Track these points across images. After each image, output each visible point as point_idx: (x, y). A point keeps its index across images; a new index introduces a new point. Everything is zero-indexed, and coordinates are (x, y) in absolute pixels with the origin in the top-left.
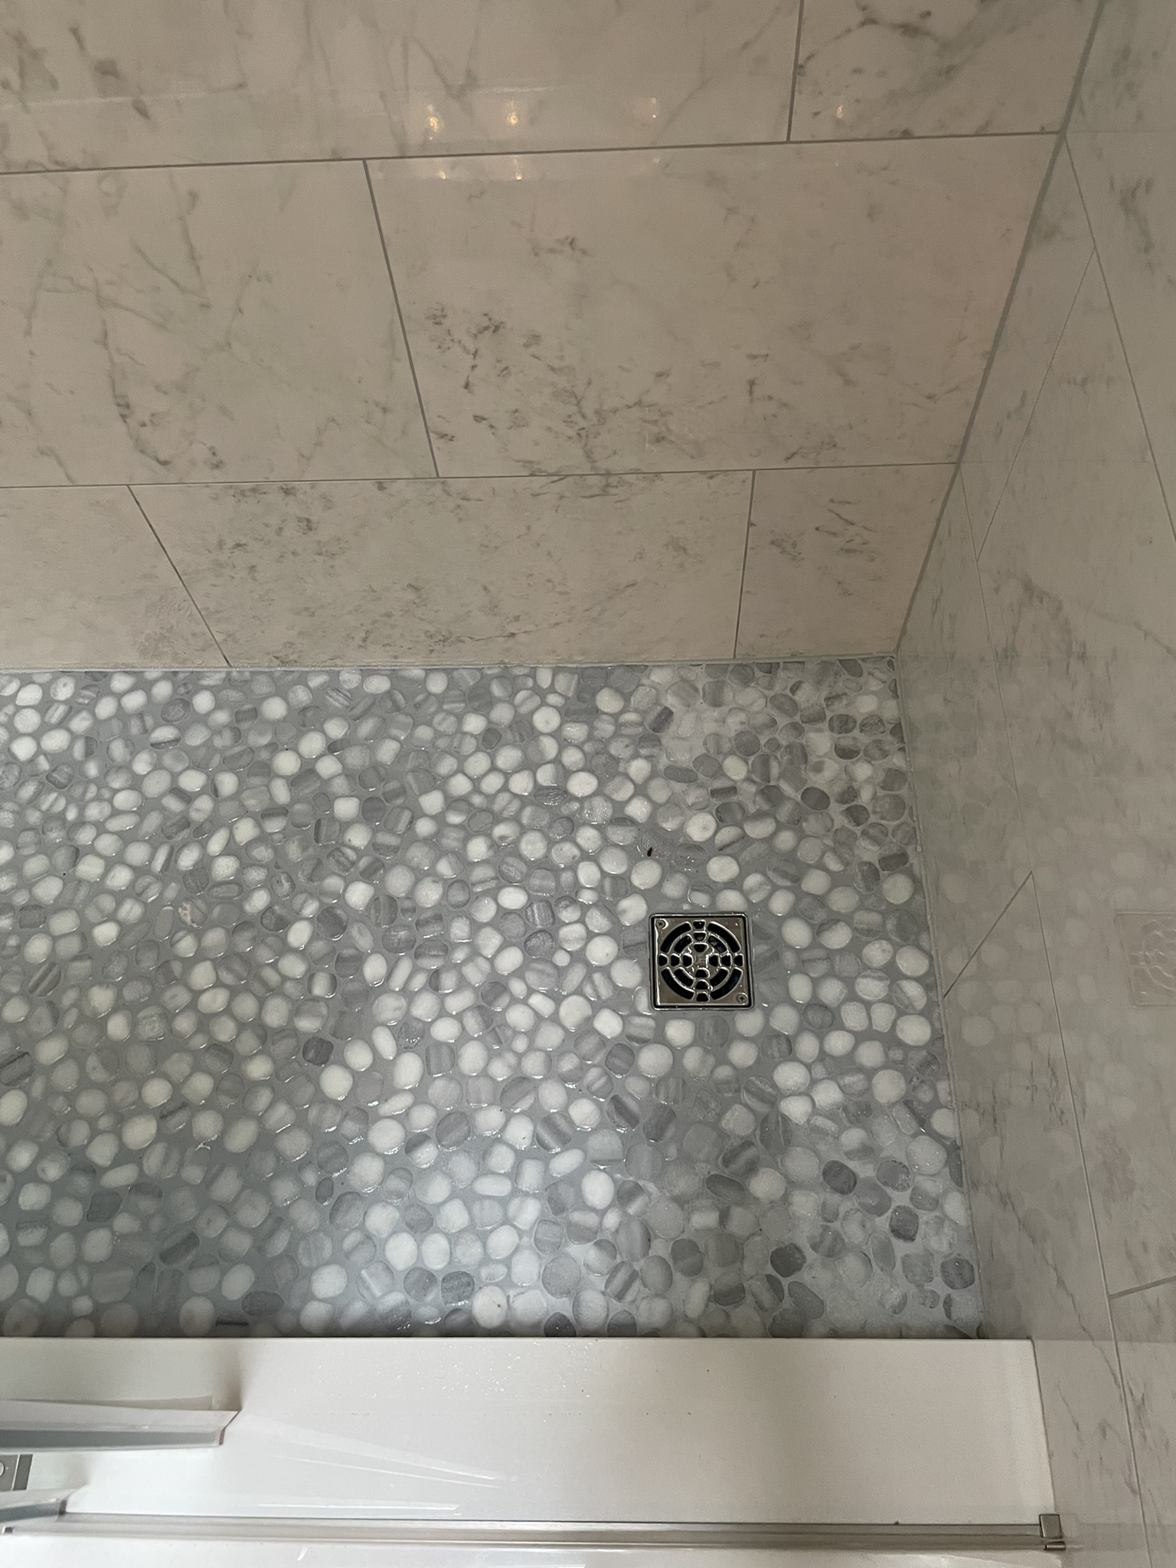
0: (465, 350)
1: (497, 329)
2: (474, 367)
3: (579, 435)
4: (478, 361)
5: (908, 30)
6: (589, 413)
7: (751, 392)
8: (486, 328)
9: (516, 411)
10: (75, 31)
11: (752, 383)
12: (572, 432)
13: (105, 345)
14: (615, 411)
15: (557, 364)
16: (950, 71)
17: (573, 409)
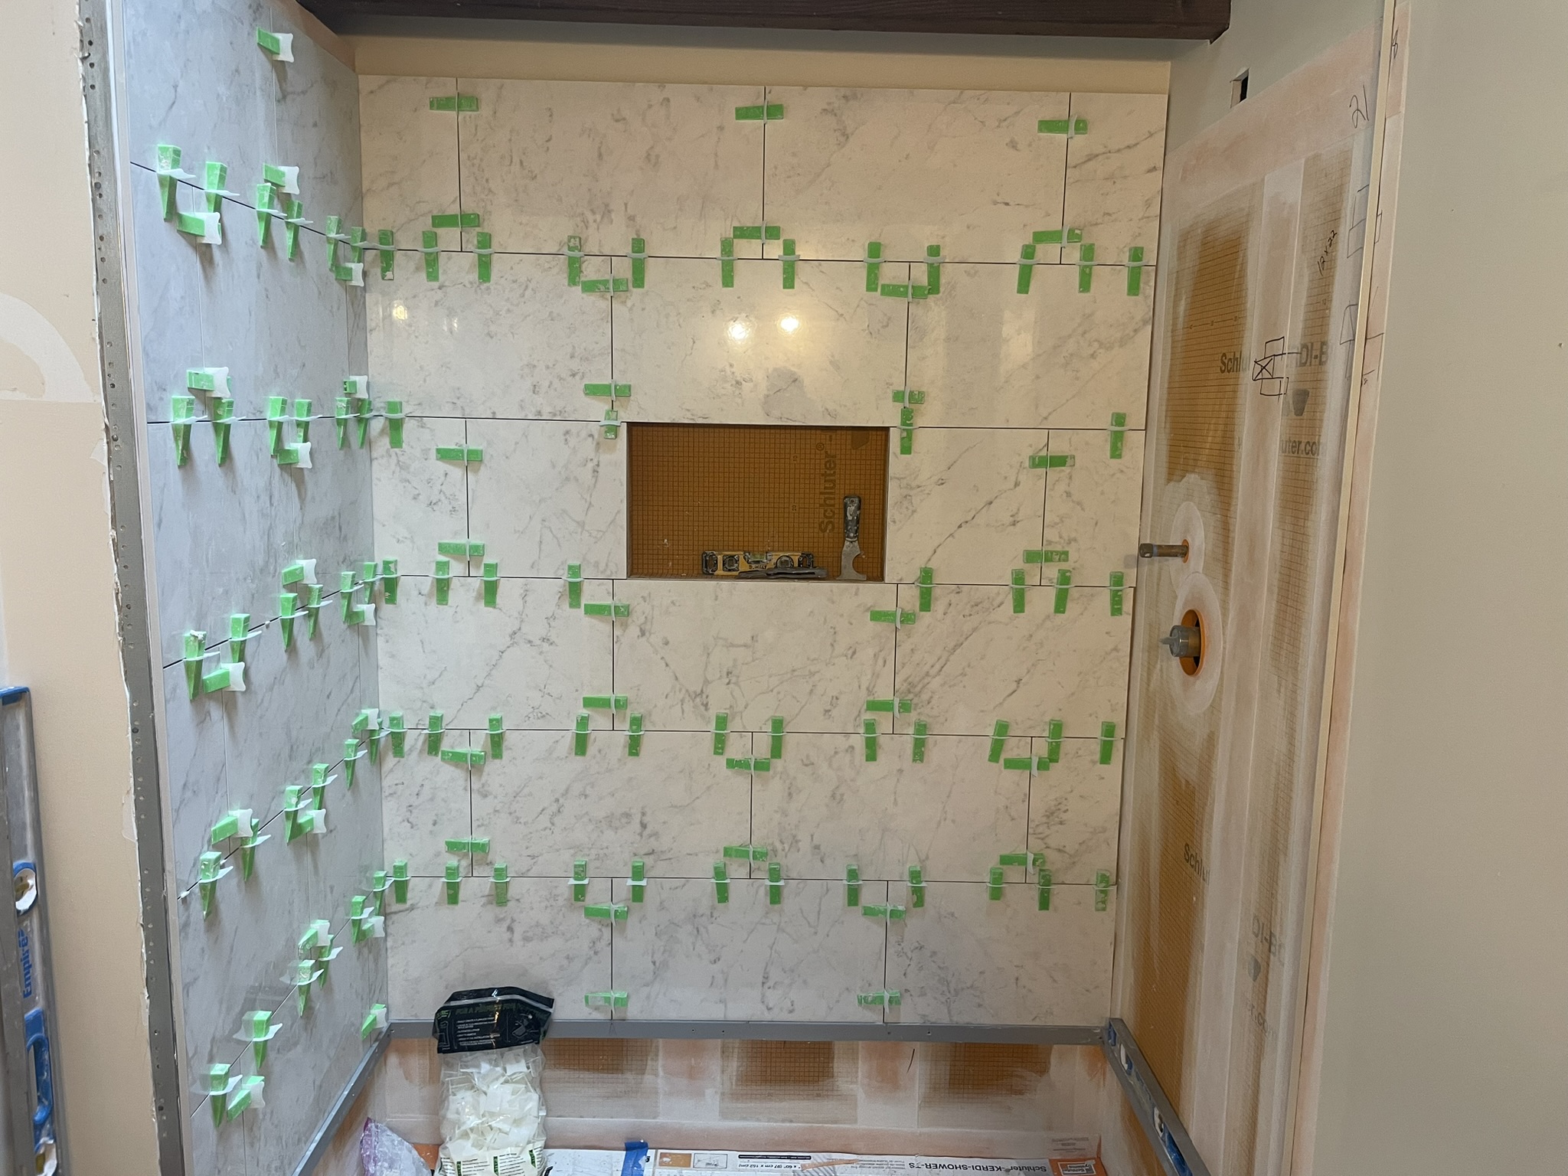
0: (907, 957)
1: (921, 948)
2: (909, 965)
3: (947, 1001)
4: (912, 963)
5: (1059, 850)
6: (952, 991)
7: (1017, 983)
8: (917, 948)
9: (922, 988)
10: (812, 836)
11: (1017, 979)
12: (944, 1000)
13: (771, 949)
14: (963, 989)
15: (942, 966)
16: (1074, 863)
17: (945, 988)
